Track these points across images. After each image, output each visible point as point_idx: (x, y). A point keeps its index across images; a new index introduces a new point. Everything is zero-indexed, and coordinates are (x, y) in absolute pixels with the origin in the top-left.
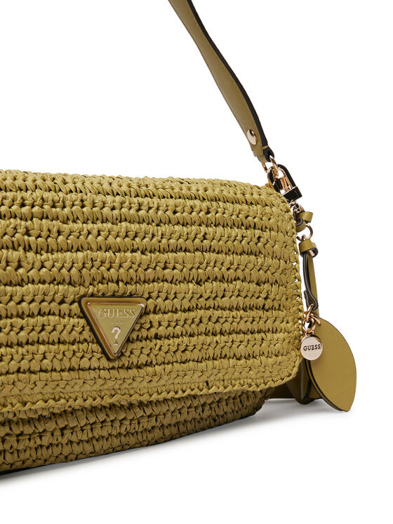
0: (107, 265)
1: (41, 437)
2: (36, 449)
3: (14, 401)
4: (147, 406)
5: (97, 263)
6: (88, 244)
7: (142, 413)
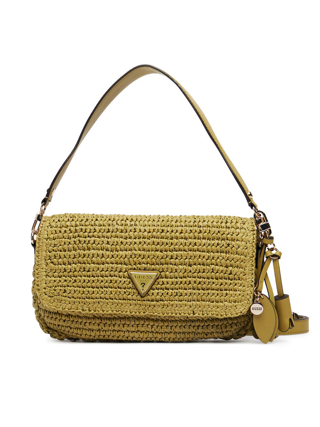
0: (142, 257)
1: (114, 326)
2: (113, 331)
3: (99, 310)
4: (165, 321)
5: (137, 256)
6: (134, 248)
7: (162, 324)
